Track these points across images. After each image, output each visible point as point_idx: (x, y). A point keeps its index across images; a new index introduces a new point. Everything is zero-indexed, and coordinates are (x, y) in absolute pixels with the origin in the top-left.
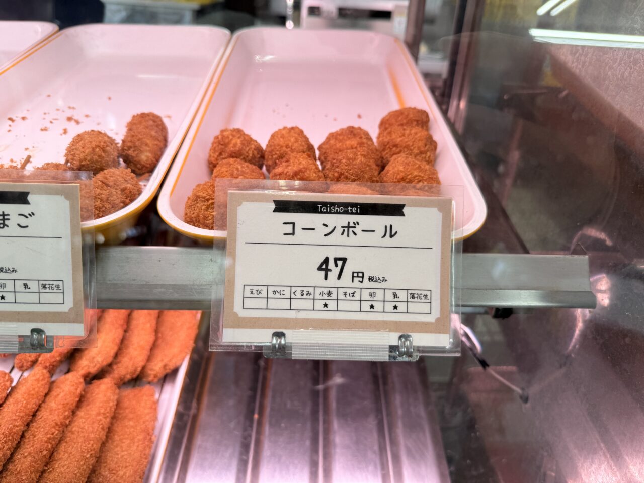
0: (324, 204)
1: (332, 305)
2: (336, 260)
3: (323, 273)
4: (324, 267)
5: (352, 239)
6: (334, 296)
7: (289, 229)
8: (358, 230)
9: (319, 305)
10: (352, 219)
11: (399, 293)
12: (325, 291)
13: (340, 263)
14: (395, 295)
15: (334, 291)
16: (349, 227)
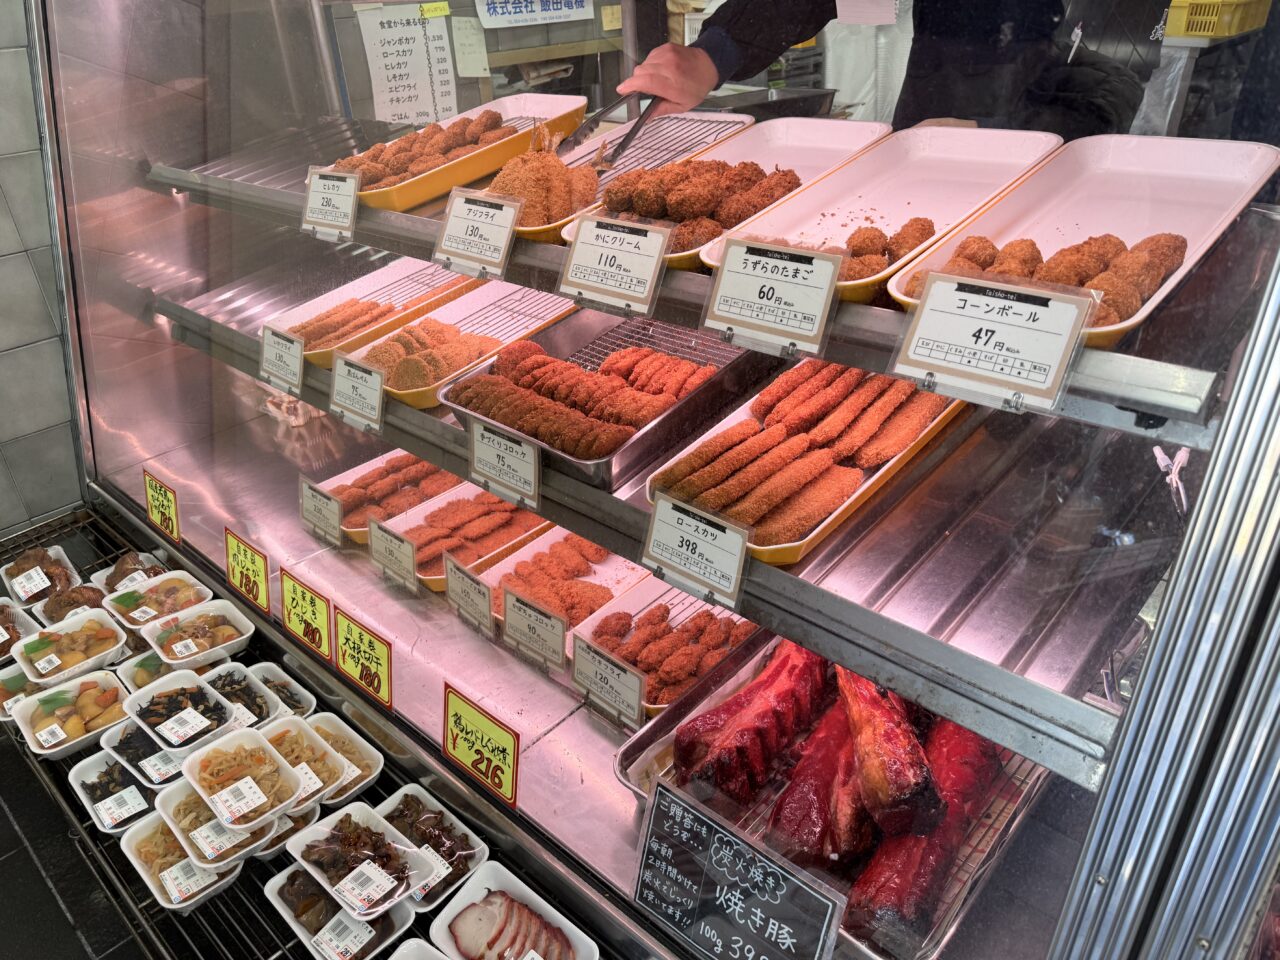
0: (992, 290)
1: (974, 362)
2: (987, 331)
3: (975, 339)
4: (977, 336)
5: (1004, 318)
6: (977, 356)
7: (962, 304)
8: (1010, 312)
9: (965, 360)
10: (1007, 303)
11: (1025, 363)
12: (973, 351)
13: (989, 334)
14: (1022, 364)
15: (979, 353)
16: (1004, 309)
